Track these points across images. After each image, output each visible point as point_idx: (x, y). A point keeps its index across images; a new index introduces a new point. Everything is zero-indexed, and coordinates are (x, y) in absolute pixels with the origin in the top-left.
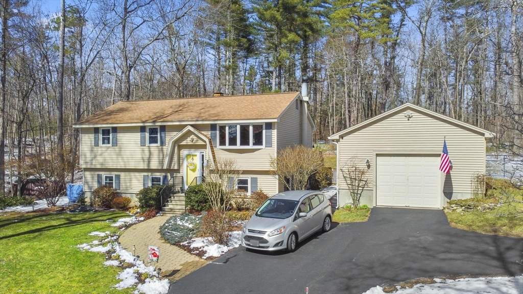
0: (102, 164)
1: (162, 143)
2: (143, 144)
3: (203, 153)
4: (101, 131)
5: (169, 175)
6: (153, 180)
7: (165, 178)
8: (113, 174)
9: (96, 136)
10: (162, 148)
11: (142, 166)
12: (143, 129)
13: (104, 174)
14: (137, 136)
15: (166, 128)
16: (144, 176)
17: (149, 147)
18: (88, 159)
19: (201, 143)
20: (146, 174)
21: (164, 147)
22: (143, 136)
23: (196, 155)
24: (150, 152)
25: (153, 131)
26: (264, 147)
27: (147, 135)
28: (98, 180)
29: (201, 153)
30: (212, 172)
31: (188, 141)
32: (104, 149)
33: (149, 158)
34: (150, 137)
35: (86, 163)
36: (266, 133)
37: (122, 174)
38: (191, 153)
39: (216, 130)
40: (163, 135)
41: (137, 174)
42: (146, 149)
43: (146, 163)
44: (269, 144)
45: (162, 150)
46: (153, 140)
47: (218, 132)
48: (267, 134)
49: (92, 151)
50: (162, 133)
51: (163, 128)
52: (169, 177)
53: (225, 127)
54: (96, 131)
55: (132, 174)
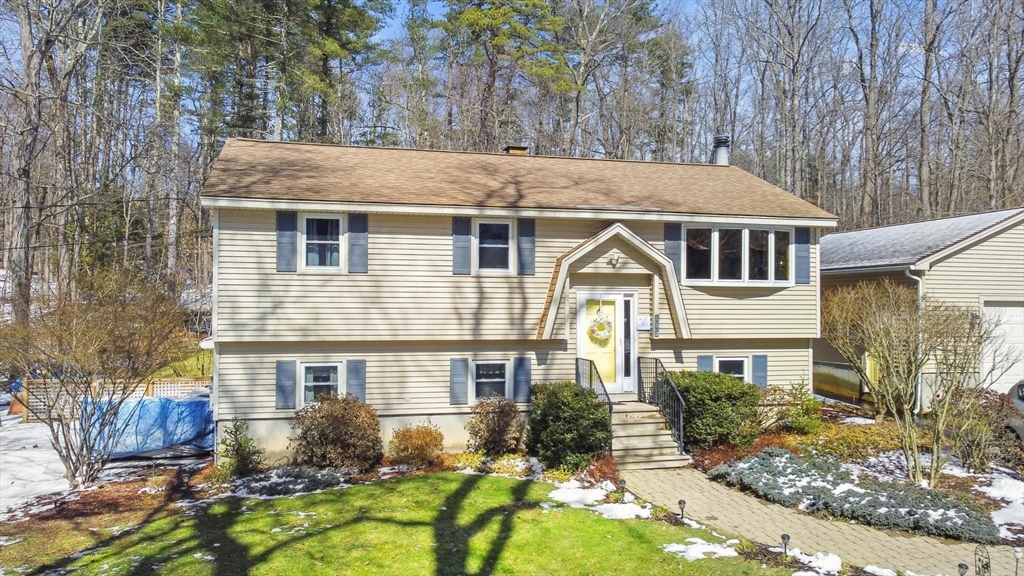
0: (304, 330)
1: (524, 268)
2: (461, 267)
3: (632, 295)
4: (302, 224)
5: (532, 356)
6: (483, 371)
7: (521, 363)
8: (341, 361)
9: (285, 240)
10: (521, 283)
11: (453, 333)
12: (461, 225)
13: (300, 363)
14: (444, 245)
15: (537, 228)
16: (452, 361)
17: (478, 277)
18: (247, 315)
19: (636, 269)
20: (456, 355)
21: (527, 279)
22: (460, 244)
23: (612, 303)
24: (482, 293)
25: (493, 233)
26: (793, 284)
27: (474, 242)
28: (278, 379)
29: (625, 295)
30: (657, 344)
31: (601, 266)
32: (312, 282)
33: (479, 308)
34: (482, 250)
35: (237, 326)
36: (797, 251)
37: (372, 360)
38: (597, 297)
39: (679, 238)
40: (526, 245)
41: (423, 356)
42: (468, 283)
43: (468, 325)
44: (803, 278)
45: (522, 288)
46: (493, 259)
47: (683, 244)
48: (801, 254)
49: (264, 287)
50: (524, 239)
51: (527, 227)
52: (534, 362)
53: (709, 232)
54: (285, 221)
55: (407, 356)
